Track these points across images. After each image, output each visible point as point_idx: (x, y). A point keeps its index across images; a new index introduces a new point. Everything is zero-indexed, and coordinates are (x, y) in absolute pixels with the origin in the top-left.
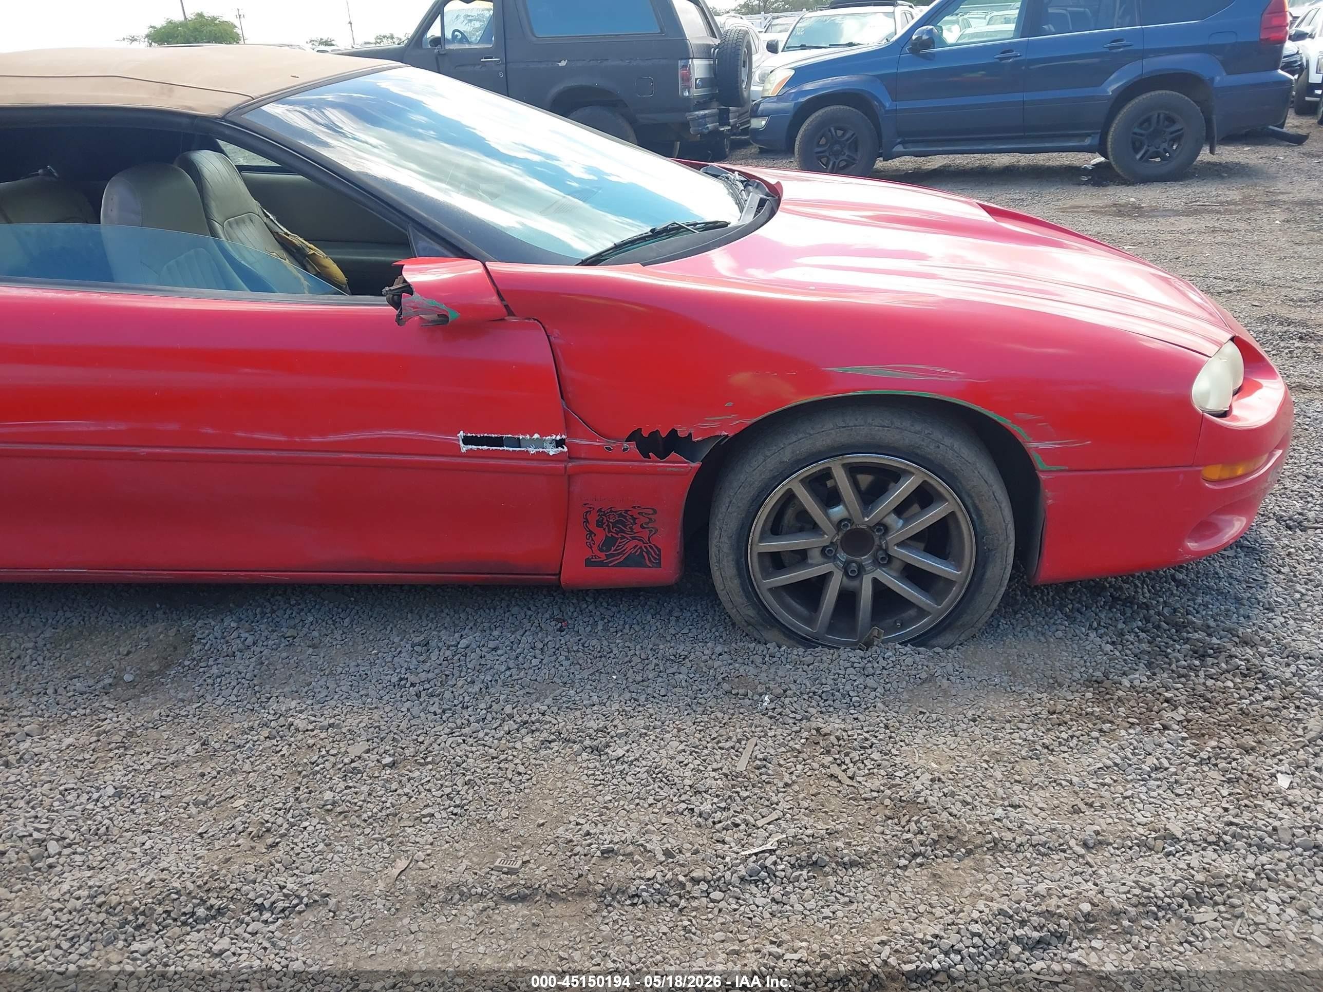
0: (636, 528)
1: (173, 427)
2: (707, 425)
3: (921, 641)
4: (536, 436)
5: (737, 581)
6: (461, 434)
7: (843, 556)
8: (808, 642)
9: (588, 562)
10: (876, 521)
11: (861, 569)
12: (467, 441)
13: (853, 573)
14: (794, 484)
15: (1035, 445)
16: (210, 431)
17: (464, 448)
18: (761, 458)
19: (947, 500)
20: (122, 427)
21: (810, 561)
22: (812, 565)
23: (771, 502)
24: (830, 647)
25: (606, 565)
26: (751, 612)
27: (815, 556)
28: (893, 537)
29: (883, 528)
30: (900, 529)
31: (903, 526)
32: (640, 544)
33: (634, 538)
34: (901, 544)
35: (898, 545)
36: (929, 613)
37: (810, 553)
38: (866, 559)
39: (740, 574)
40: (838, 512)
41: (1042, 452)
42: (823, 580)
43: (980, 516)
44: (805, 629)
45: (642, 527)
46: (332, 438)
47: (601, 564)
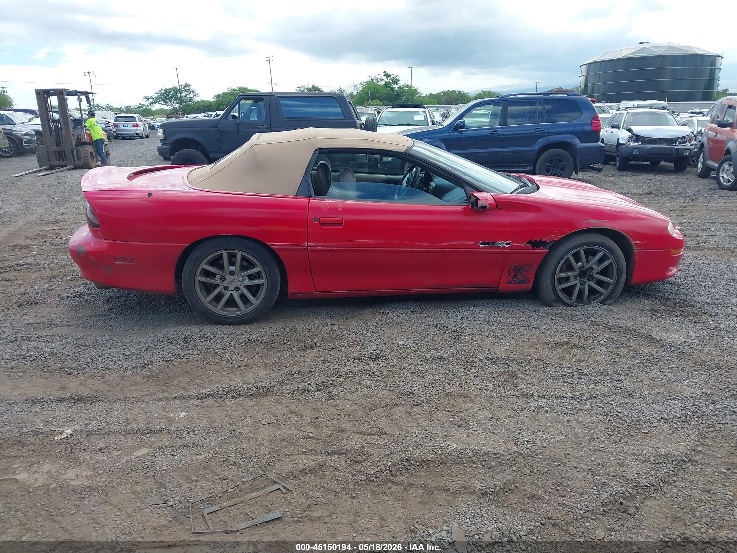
0: (524, 271)
1: (397, 241)
2: (550, 238)
3: (603, 302)
4: (502, 242)
5: (551, 287)
6: (481, 242)
7: (578, 278)
8: (569, 305)
9: (508, 283)
10: (590, 267)
11: (585, 283)
12: (482, 244)
13: (583, 284)
14: (570, 256)
15: (633, 242)
16: (408, 243)
17: (481, 246)
18: (561, 248)
19: (610, 259)
20: (382, 242)
21: (570, 280)
22: (571, 282)
23: (563, 261)
24: (576, 307)
25: (513, 284)
26: (554, 297)
27: (572, 278)
28: (594, 271)
29: (592, 268)
30: (597, 269)
31: (597, 268)
32: (524, 277)
33: (522, 275)
34: (597, 273)
35: (596, 274)
36: (603, 294)
37: (570, 278)
38: (585, 280)
39: (552, 285)
40: (580, 264)
41: (635, 244)
42: (575, 285)
43: (619, 263)
44: (568, 301)
45: (526, 271)
46: (443, 244)
47: (511, 283)
